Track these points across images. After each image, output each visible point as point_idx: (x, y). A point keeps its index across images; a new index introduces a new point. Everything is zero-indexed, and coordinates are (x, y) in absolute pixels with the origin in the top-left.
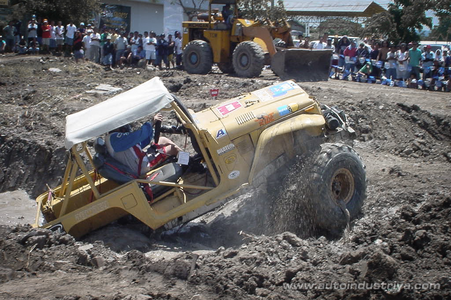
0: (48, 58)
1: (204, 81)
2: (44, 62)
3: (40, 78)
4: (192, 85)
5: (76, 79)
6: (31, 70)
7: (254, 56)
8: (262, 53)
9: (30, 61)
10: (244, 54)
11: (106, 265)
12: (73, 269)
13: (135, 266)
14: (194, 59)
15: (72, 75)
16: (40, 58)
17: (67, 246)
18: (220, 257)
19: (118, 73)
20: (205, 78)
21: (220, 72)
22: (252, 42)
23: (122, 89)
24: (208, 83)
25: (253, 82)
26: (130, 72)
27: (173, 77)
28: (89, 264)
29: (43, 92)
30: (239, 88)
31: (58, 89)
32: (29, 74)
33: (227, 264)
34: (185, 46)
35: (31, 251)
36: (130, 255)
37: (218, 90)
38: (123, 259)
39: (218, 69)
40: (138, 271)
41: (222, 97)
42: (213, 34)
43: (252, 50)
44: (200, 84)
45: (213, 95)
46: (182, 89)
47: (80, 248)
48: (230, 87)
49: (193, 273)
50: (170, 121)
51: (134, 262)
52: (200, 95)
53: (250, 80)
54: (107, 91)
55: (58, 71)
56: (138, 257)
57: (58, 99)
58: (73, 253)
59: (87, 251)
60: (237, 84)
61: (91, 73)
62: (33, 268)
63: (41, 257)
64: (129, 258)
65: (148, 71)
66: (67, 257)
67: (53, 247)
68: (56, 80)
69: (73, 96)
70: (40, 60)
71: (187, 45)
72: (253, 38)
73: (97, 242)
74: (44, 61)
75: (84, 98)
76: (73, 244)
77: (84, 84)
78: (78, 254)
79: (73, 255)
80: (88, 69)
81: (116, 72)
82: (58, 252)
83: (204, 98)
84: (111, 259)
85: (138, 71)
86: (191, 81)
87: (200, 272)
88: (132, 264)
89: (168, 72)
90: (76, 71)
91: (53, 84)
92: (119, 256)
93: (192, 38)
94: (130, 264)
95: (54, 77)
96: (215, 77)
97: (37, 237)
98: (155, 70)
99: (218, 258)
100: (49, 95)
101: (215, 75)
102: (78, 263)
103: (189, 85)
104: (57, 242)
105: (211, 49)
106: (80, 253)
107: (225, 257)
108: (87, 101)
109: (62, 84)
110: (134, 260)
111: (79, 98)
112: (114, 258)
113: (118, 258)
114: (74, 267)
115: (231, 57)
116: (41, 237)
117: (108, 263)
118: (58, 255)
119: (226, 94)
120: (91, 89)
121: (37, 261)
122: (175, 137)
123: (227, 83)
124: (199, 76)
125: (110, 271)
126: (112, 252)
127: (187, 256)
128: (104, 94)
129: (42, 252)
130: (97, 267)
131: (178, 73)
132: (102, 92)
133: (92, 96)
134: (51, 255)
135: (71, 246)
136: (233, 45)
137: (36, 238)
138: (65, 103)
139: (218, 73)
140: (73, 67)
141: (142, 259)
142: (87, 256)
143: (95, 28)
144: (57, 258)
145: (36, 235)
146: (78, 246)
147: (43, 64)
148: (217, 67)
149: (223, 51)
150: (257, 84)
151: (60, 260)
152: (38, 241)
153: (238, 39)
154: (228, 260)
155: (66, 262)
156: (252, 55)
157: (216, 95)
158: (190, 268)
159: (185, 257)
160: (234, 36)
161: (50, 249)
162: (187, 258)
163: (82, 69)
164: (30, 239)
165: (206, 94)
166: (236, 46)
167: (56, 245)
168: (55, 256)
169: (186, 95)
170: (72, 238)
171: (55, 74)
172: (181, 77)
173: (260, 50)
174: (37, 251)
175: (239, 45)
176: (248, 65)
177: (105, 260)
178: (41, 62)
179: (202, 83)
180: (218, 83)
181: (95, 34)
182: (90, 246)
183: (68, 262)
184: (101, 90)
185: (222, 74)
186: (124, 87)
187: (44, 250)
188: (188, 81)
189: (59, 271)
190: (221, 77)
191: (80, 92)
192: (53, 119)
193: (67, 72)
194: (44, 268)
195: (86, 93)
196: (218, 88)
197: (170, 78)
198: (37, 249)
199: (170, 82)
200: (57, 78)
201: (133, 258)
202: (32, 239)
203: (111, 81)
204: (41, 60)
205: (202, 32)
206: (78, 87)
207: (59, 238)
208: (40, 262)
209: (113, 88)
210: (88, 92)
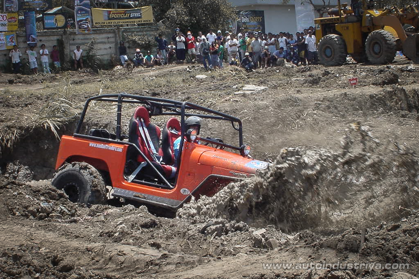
0: (194, 67)
1: (341, 72)
2: (191, 71)
3: (189, 85)
4: (330, 77)
5: (221, 83)
6: (180, 79)
7: (386, 43)
8: (393, 40)
9: (178, 70)
10: (377, 43)
11: (279, 246)
12: (250, 252)
13: (307, 244)
14: (328, 52)
15: (218, 80)
16: (187, 67)
17: (242, 232)
18: (384, 231)
19: (259, 73)
20: (341, 69)
21: (354, 62)
22: (383, 31)
23: (267, 87)
24: (346, 74)
25: (388, 67)
26: (270, 71)
27: (311, 71)
28: (265, 247)
29: (196, 98)
30: (375, 75)
31: (208, 94)
32: (179, 83)
33: (392, 237)
34: (319, 41)
35: (212, 239)
36: (301, 235)
37: (356, 79)
38: (295, 239)
39: (353, 60)
40: (313, 248)
41: (361, 85)
42: (344, 27)
43: (383, 38)
44: (338, 75)
45: (352, 84)
46: (322, 81)
47: (254, 233)
48: (367, 75)
49: (363, 246)
50: (315, 112)
51: (305, 241)
52: (339, 86)
53: (385, 66)
54: (254, 90)
55: (204, 77)
56: (309, 236)
57: (211, 103)
58: (248, 238)
59: (261, 235)
60: (373, 71)
61: (235, 76)
62: (216, 254)
63: (222, 243)
64: (301, 238)
65: (287, 68)
66: (243, 242)
67: (230, 234)
68: (204, 86)
69: (224, 98)
70: (186, 69)
71: (321, 41)
72: (384, 27)
73: (269, 227)
74: (190, 69)
75: (234, 99)
76: (247, 230)
77: (229, 86)
78: (254, 238)
79: (249, 240)
80: (232, 72)
81: (257, 72)
82: (235, 238)
83: (344, 88)
84: (283, 241)
85: (277, 70)
86: (329, 73)
87: (369, 245)
88: (304, 243)
89: (305, 68)
90: (220, 75)
91: (201, 89)
92: (291, 237)
93: (325, 33)
94: (303, 243)
95: (202, 83)
96: (351, 67)
97: (215, 226)
98: (293, 67)
99: (382, 232)
100: (202, 99)
101: (350, 65)
102: (254, 247)
103: (328, 77)
104: (232, 229)
105: (344, 41)
106: (255, 237)
107: (389, 231)
108: (237, 101)
109: (210, 89)
110: (306, 239)
111: (229, 100)
112: (286, 239)
113: (290, 239)
114: (252, 250)
115: (364, 46)
116: (218, 226)
117: (281, 244)
118: (236, 241)
119: (365, 82)
120: (238, 90)
121: (218, 247)
122: (322, 127)
123: (363, 71)
124: (335, 68)
125: (287, 250)
126: (284, 234)
127: (354, 232)
128: (252, 93)
129: (221, 239)
130: (272, 249)
131: (315, 67)
132: (249, 92)
133: (241, 96)
134: (229, 241)
135: (245, 232)
136: (364, 35)
137: (213, 227)
138: (218, 106)
139: (353, 63)
140: (217, 72)
141: (313, 238)
142: (262, 239)
143: (233, 34)
144: (235, 244)
145: (213, 225)
146: (253, 231)
147: (190, 72)
148: (351, 58)
149: (355, 42)
150: (392, 69)
151: (238, 245)
152: (216, 229)
153: (369, 29)
154: (392, 233)
155: (243, 246)
156: (384, 43)
157: (355, 84)
158: (360, 241)
159: (352, 233)
160: (365, 26)
161: (228, 236)
162: (353, 234)
163: (225, 73)
164: (208, 229)
165: (345, 83)
166: (367, 36)
167: (232, 232)
168: (233, 241)
169: (327, 87)
170: (246, 225)
171: (202, 81)
172: (318, 71)
173: (391, 37)
174: (217, 239)
175: (370, 35)
176: (381, 53)
177: (278, 241)
178: (188, 71)
179: (339, 74)
180: (355, 73)
181: (233, 40)
182: (263, 231)
183: (245, 246)
184: (247, 90)
185: (357, 64)
186: (269, 86)
187: (222, 237)
188: (326, 73)
189: (241, 253)
190: (356, 66)
191: (229, 94)
192: (208, 121)
193: (213, 77)
194: (226, 253)
195: (235, 94)
196: (356, 77)
197: (308, 73)
198: (216, 237)
199: (310, 76)
200: (204, 84)
201: (305, 238)
202: (211, 228)
203: (254, 81)
204: (188, 69)
205: (335, 26)
206: (224, 90)
207: (234, 225)
208: (221, 248)
209: (259, 87)
210: (236, 93)
